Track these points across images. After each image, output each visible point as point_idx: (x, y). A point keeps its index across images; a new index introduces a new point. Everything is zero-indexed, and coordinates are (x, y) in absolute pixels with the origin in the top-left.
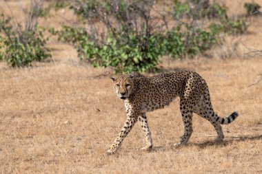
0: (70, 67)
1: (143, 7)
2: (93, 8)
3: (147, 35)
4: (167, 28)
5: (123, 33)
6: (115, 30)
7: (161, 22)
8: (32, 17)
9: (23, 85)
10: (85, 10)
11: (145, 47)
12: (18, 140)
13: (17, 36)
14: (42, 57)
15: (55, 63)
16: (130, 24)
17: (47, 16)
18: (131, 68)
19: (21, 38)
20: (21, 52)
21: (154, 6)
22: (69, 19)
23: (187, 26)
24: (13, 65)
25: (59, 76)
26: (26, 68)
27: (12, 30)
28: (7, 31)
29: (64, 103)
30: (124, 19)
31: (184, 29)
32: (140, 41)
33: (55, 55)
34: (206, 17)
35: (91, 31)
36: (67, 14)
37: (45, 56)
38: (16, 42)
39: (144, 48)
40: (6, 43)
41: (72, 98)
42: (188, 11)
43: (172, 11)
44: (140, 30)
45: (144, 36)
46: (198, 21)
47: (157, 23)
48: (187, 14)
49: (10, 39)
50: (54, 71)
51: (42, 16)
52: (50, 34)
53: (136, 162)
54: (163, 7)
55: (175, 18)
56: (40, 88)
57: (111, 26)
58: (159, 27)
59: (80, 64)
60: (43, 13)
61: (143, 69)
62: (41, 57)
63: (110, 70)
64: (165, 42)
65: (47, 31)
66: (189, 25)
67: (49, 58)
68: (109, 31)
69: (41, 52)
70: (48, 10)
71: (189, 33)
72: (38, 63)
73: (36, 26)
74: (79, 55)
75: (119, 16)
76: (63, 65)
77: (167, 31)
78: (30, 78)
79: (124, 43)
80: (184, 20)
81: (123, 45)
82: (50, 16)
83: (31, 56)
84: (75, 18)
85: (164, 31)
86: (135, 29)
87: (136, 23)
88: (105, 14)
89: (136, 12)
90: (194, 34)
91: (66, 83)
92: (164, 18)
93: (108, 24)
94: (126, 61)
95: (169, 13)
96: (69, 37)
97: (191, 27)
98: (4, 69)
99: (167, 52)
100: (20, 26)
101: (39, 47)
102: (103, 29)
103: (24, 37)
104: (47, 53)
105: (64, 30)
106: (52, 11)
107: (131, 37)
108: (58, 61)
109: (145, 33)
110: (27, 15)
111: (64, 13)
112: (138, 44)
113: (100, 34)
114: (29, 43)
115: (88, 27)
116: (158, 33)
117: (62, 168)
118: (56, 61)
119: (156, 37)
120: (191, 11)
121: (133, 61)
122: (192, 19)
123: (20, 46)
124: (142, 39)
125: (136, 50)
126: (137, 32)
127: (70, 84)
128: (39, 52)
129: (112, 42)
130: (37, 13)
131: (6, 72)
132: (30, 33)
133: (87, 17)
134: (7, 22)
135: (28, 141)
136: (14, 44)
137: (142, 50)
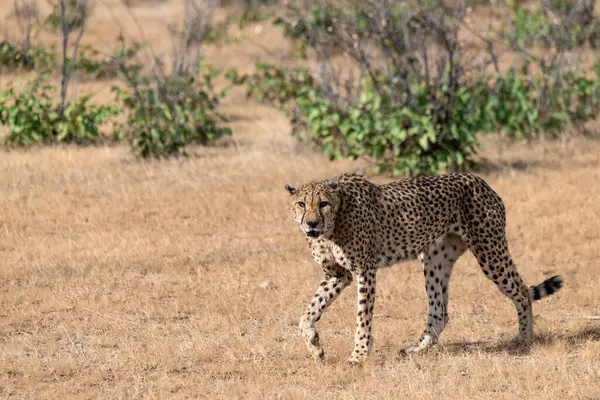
0: (273, 157)
1: (442, 21)
2: (328, 23)
3: (450, 85)
4: (497, 69)
5: (395, 80)
6: (378, 73)
7: (483, 56)
8: (189, 43)
9: (166, 200)
10: (309, 27)
11: (447, 113)
12: (155, 326)
13: (154, 86)
14: (210, 136)
15: (240, 149)
16: (412, 61)
17: (222, 41)
18: (413, 161)
19: (163, 92)
20: (162, 123)
21: (468, 20)
22: (271, 48)
23: (542, 64)
24: (145, 154)
25: (248, 179)
26: (173, 160)
27: (144, 73)
28: (131, 74)
29: (260, 240)
30: (400, 47)
31: (535, 70)
32: (434, 98)
33: (240, 130)
34: (587, 44)
35: (323, 75)
36: (266, 37)
37: (218, 133)
38: (152, 102)
39: (443, 116)
40: (129, 103)
41: (279, 229)
42: (545, 32)
43: (509, 30)
44: (434, 73)
45: (445, 88)
46: (567, 55)
47: (473, 58)
48: (544, 38)
49: (137, 94)
50: (237, 166)
51: (211, 40)
52: (229, 82)
53: (425, 376)
54: (487, 21)
55: (513, 46)
56: (206, 207)
57: (368, 66)
58: (478, 68)
59: (298, 151)
60: (213, 34)
61: (442, 165)
62: (207, 134)
63: (366, 165)
64: (493, 102)
65: (221, 77)
66: (548, 64)
67: (226, 137)
68: (363, 76)
69: (208, 122)
70: (224, 26)
71: (546, 81)
72: (201, 149)
73: (197, 65)
74: (294, 132)
75: (387, 41)
76: (258, 154)
77: (496, 75)
78: (183, 182)
79: (399, 104)
80: (536, 51)
81: (394, 110)
82: (228, 42)
83: (186, 132)
84: (286, 44)
85: (489, 78)
86: (423, 72)
87: (425, 58)
88: (355, 36)
89: (427, 33)
90: (558, 84)
91: (264, 195)
92: (490, 46)
93: (362, 59)
94: (403, 145)
95: (502, 35)
96: (272, 89)
97: (552, 67)
98: (125, 162)
99: (497, 125)
100: (159, 63)
101: (202, 111)
102: (351, 72)
103: (169, 88)
104: (221, 125)
105: (261, 73)
106: (234, 31)
107: (416, 89)
108: (247, 144)
109: (445, 79)
110: (177, 40)
111: (263, 34)
112: (429, 107)
113: (342, 82)
114: (181, 103)
115: (314, 68)
116: (475, 80)
117: (254, 388)
118: (242, 144)
119: (470, 90)
120: (551, 31)
121: (418, 145)
122: (553, 50)
123: (160, 109)
124: (439, 95)
125: (425, 120)
126: (427, 78)
127: (274, 197)
128: (202, 123)
129: (371, 102)
130: (199, 34)
131: (129, 168)
132: (183, 80)
133: (313, 45)
134: (131, 54)
135: (177, 326)
136: (147, 105)
137: (440, 121)
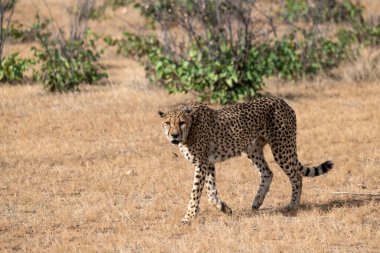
0: (134, 92)
1: (241, 5)
2: (169, 7)
3: (246, 46)
4: (275, 35)
5: (211, 43)
6: (200, 38)
7: (267, 27)
8: (80, 19)
9: (66, 119)
10: (157, 9)
11: (244, 63)
12: (59, 199)
13: (58, 46)
14: (94, 78)
15: (113, 86)
16: (221, 30)
17: (101, 18)
18: (223, 94)
19: (64, 50)
20: (63, 70)
21: (257, 5)
22: (133, 22)
23: (304, 32)
24: (53, 90)
25: (118, 105)
26: (71, 94)
27: (52, 38)
28: (44, 39)
29: (126, 144)
30: (214, 22)
31: (299, 37)
32: (236, 54)
33: (112, 74)
34: (332, 20)
35: (165, 40)
36: (130, 15)
37: (99, 77)
38: (57, 56)
39: (242, 65)
40: (43, 57)
41: (138, 137)
42: (305, 12)
43: (283, 11)
44: (236, 38)
45: (243, 48)
46: (320, 27)
47: (261, 29)
48: (305, 16)
49: (48, 52)
50: (112, 96)
51: (94, 18)
52: (105, 44)
53: (230, 231)
54: (270, 5)
55: (286, 21)
56: (91, 123)
57: (194, 34)
58: (264, 35)
59: (150, 88)
60: (96, 13)
61: (241, 96)
62: (92, 77)
63: (192, 96)
64: (273, 56)
65: (101, 40)
66: (308, 32)
67: (104, 79)
68: (191, 40)
69: (92, 70)
70: (102, 9)
71: (307, 43)
72: (88, 87)
73: (86, 33)
74: (147, 75)
75: (206, 18)
76: (125, 90)
77: (275, 39)
78: (77, 107)
79: (213, 58)
80: (300, 24)
81: (211, 62)
82: (105, 18)
83: (79, 76)
84: (142, 20)
85: (271, 41)
86: (229, 37)
87: (230, 29)
88: (186, 15)
89: (231, 13)
90: (314, 45)
91: (128, 116)
92: (271, 21)
93: (190, 30)
94: (216, 84)
95: (279, 14)
96: (134, 48)
97: (310, 35)
98: (39, 94)
99: (276, 71)
100: (61, 32)
101: (89, 62)
102: (183, 37)
103: (67, 48)
104: (102, 71)
105: (126, 38)
106: (109, 11)
107: (224, 48)
108: (117, 83)
109: (243, 42)
110: (73, 17)
111: (126, 14)
112: (234, 59)
113: (178, 44)
114: (76, 58)
115: (160, 35)
116: (262, 43)
117: (122, 238)
118: (114, 83)
119: (258, 49)
120: (310, 11)
121: (226, 84)
122: (311, 24)
123: (62, 62)
124: (239, 52)
125: (230, 68)
126: (231, 41)
127: (135, 117)
128: (89, 70)
129: (196, 56)
130: (87, 14)
131: (42, 99)
132: (77, 43)
133: (159, 20)
134: (44, 26)
135: (73, 199)
136: (53, 58)
137: (239, 68)
